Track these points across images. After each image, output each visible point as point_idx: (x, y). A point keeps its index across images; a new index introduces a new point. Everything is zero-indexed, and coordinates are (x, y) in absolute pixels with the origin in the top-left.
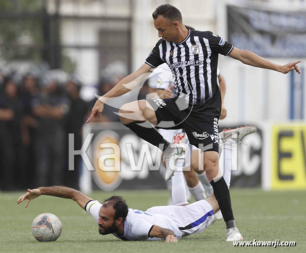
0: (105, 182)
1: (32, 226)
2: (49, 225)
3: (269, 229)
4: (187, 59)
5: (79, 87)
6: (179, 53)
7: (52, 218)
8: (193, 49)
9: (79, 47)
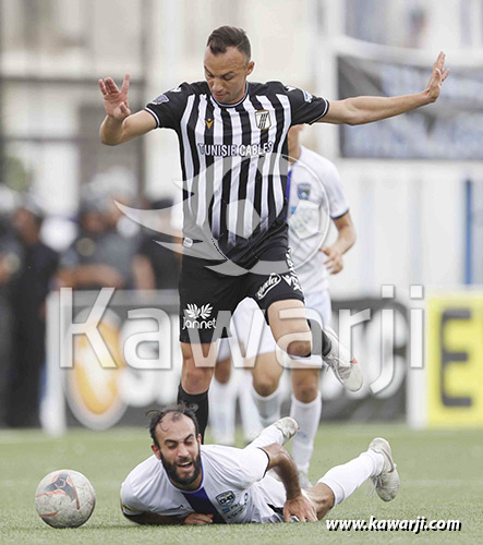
0: (91, 410)
1: (37, 493)
2: (71, 492)
3: (423, 506)
4: (246, 141)
5: (39, 220)
6: (228, 127)
7: (77, 479)
8: (259, 118)
9: (39, 140)
